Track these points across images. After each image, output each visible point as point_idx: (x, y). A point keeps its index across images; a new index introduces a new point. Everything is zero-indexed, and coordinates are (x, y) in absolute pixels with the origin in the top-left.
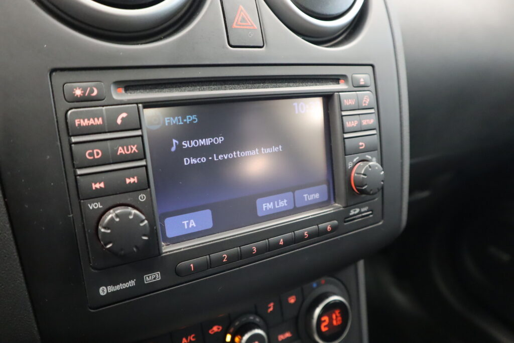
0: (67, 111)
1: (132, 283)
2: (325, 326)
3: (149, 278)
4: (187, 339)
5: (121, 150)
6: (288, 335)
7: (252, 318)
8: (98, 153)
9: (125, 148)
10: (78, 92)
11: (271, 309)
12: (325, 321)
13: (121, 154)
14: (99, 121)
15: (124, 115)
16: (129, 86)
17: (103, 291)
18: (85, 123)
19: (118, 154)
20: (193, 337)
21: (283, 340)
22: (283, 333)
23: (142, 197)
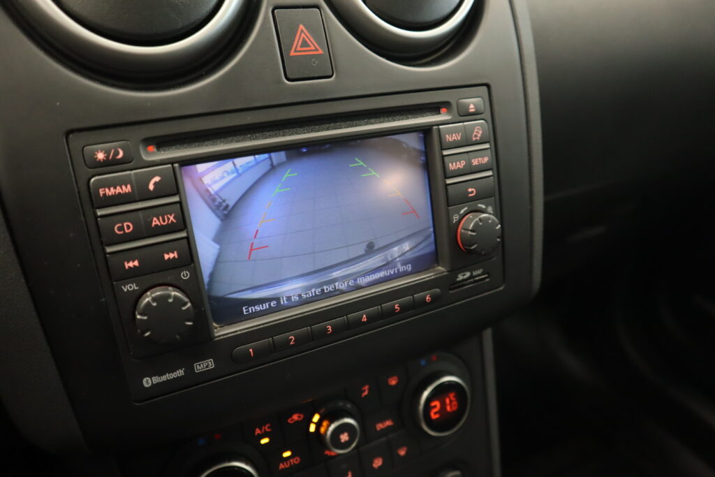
0: (90, 179)
1: (180, 373)
2: (435, 413)
3: (202, 366)
4: (261, 430)
5: (155, 221)
6: (388, 423)
7: (341, 404)
8: (128, 227)
9: (160, 218)
10: (101, 156)
11: (366, 393)
12: (435, 406)
13: (156, 225)
14: (127, 189)
15: (157, 179)
16: (162, 142)
17: (147, 382)
18: (111, 192)
19: (153, 225)
20: (268, 428)
21: (382, 429)
22: (382, 420)
23: (185, 275)
